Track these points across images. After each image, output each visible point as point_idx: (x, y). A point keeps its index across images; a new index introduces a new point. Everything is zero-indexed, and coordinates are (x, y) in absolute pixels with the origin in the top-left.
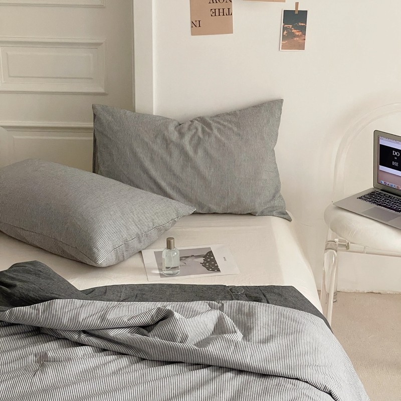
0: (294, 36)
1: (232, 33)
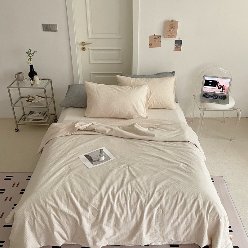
0: (178, 47)
1: (160, 47)
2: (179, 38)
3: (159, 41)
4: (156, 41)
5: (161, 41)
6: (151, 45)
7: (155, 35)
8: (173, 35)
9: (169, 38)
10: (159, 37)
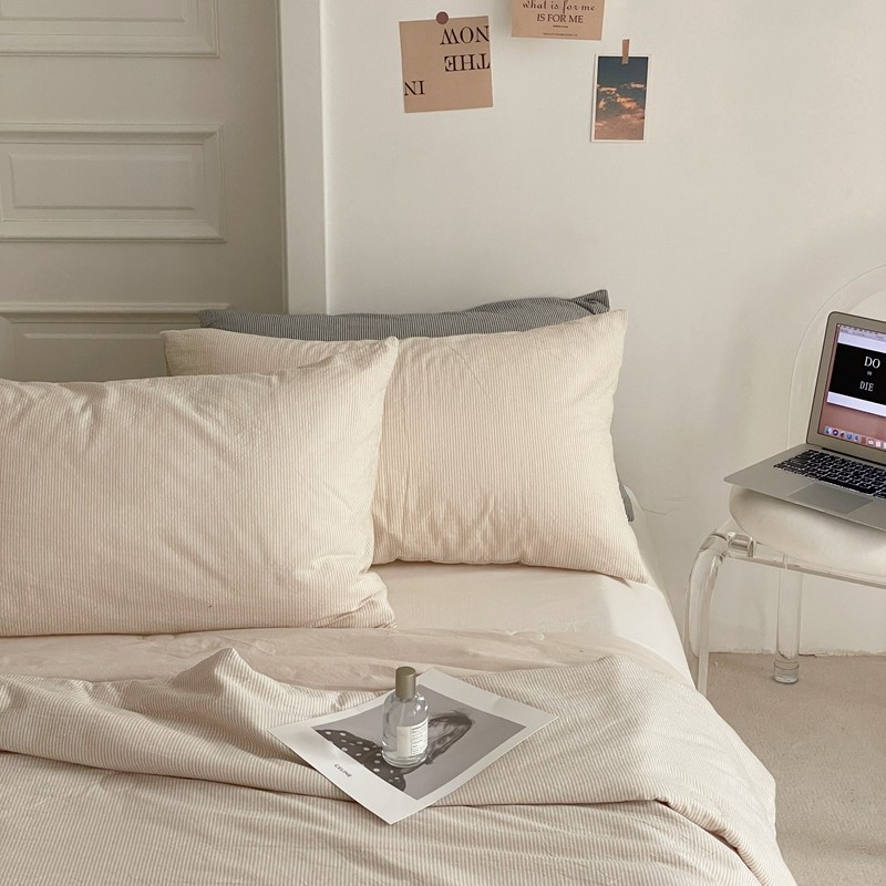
1: (492, 106)
2: (626, 44)
3: (477, 60)
4: (452, 64)
5: (494, 59)
6: (416, 93)
7: (442, 17)
8: (578, 19)
9: (547, 35)
10: (478, 31)
